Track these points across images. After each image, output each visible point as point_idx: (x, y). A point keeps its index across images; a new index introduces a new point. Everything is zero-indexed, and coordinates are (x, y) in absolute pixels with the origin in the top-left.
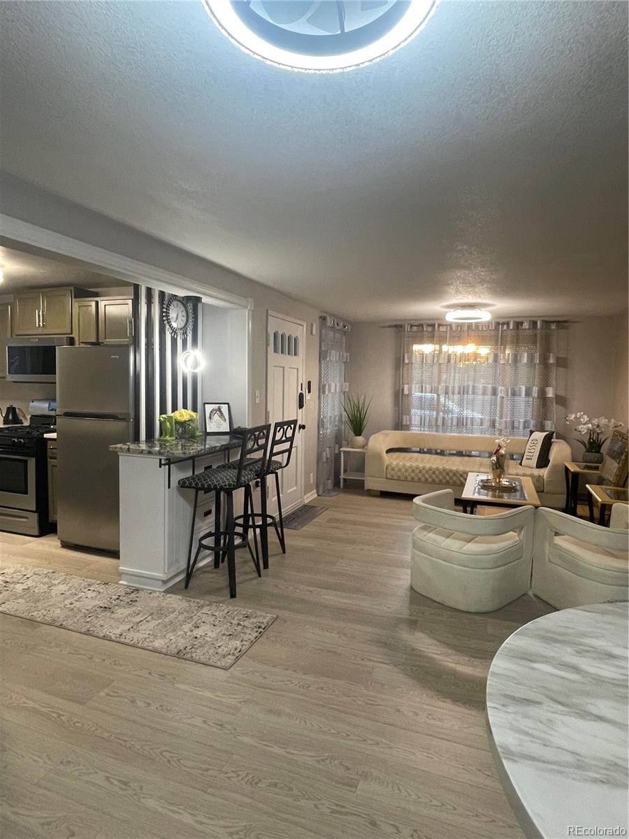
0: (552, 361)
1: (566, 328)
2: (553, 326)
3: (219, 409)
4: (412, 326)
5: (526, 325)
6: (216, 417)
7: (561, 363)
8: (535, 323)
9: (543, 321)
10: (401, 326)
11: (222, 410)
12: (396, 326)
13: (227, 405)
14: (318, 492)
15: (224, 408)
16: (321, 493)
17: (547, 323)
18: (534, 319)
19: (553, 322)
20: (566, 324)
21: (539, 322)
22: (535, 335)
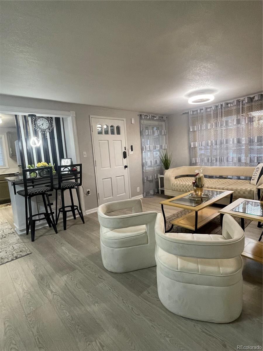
4: (193, 111)
12: (187, 113)
14: (143, 196)
16: (145, 196)
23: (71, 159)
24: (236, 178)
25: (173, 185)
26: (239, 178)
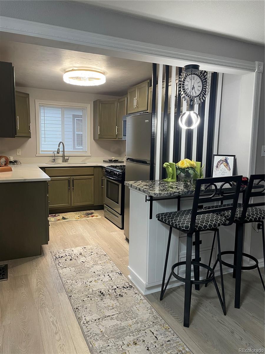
3: (226, 161)
6: (222, 166)
11: (229, 161)
13: (233, 157)
15: (231, 160)
23: (234, 156)
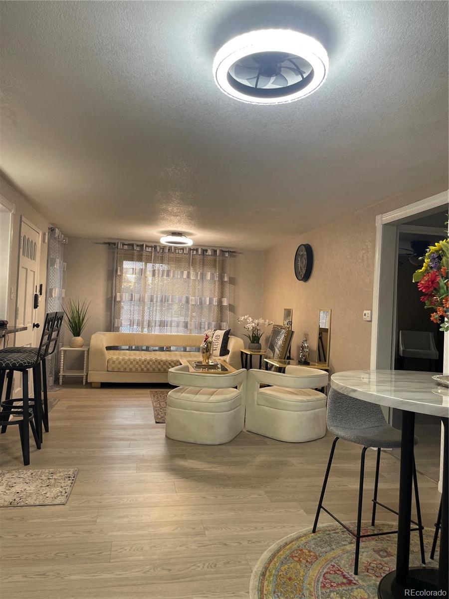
0: (226, 279)
1: (234, 256)
2: (227, 255)
4: (124, 245)
5: (209, 252)
7: (232, 281)
8: (215, 251)
9: (221, 250)
10: (114, 244)
12: (109, 244)
17: (223, 252)
18: (215, 249)
19: (227, 252)
20: (234, 254)
21: (218, 251)
22: (215, 260)
24: (182, 349)
25: (111, 362)
26: (185, 350)
